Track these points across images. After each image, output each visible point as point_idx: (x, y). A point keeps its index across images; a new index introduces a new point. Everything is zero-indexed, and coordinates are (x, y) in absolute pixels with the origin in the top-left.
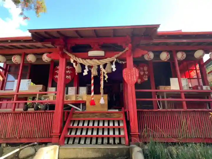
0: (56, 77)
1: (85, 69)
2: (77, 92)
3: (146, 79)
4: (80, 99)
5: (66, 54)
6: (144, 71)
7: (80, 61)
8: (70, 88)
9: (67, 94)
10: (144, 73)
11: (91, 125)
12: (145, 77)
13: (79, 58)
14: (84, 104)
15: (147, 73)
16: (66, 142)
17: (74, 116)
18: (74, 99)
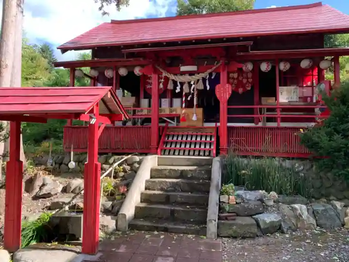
0: (148, 87)
1: (177, 86)
2: (171, 105)
3: (249, 89)
4: (174, 113)
5: (158, 69)
6: (247, 78)
7: (172, 77)
8: (163, 100)
9: (160, 107)
10: (248, 80)
11: (184, 139)
12: (247, 85)
13: (170, 74)
14: (178, 117)
15: (250, 80)
16: (163, 153)
17: (168, 130)
18: (167, 112)
